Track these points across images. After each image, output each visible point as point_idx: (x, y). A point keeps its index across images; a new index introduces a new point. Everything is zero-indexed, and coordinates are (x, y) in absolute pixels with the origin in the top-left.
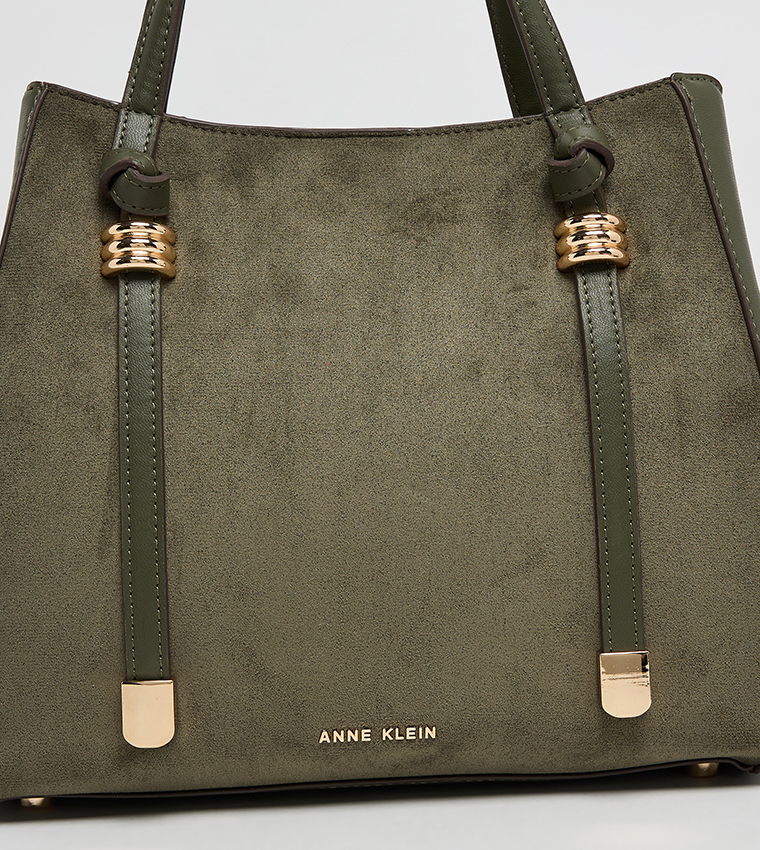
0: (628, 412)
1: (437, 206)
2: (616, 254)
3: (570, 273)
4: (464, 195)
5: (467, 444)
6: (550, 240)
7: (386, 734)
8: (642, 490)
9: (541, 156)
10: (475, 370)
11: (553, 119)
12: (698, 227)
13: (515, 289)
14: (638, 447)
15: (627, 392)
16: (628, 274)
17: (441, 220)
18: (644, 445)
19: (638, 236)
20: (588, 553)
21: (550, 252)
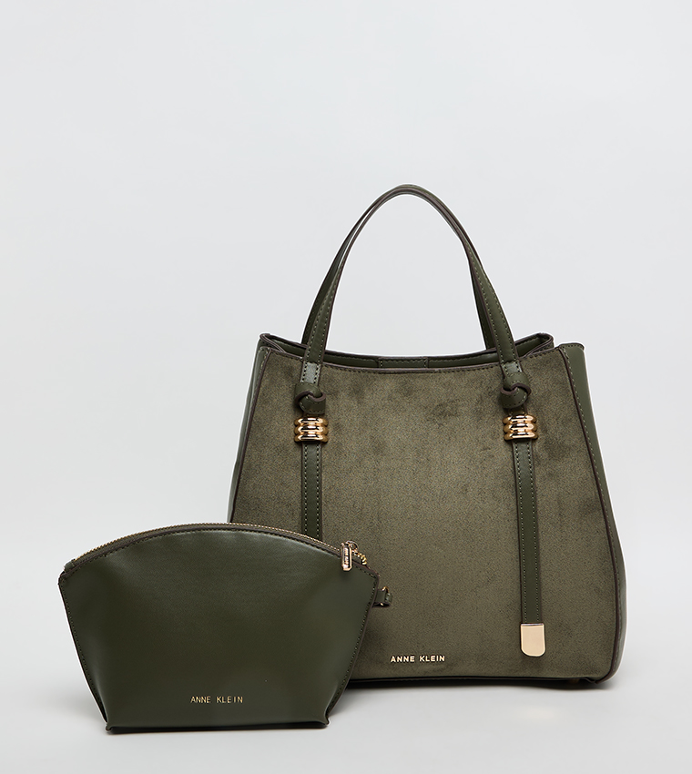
0: (536, 511)
1: (448, 408)
2: (531, 435)
3: (510, 442)
4: (460, 403)
5: (461, 525)
6: (501, 425)
7: (421, 659)
8: (542, 546)
9: (497, 383)
10: (465, 489)
11: (503, 366)
12: (570, 420)
13: (484, 449)
14: (540, 526)
15: (535, 501)
16: (537, 444)
17: (450, 415)
18: (543, 525)
19: (542, 424)
20: (516, 577)
21: (501, 430)
